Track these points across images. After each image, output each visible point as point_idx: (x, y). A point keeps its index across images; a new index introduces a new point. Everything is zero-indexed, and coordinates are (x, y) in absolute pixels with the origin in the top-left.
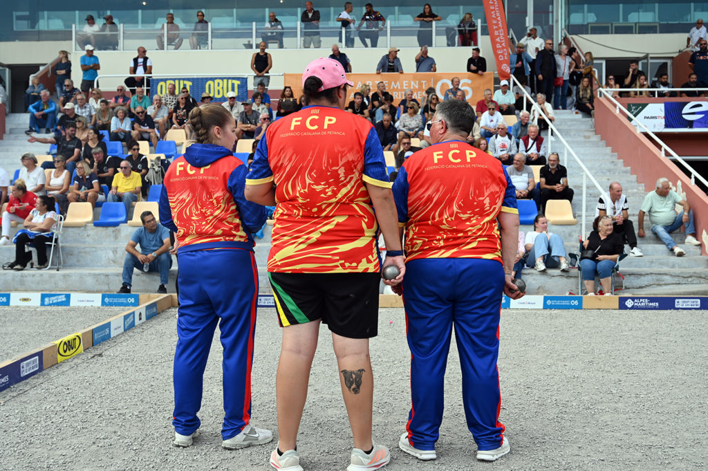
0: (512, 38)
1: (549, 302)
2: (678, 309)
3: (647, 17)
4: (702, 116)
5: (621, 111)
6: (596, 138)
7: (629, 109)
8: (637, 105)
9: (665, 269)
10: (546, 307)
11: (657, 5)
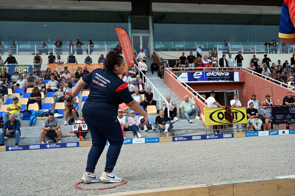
0: (135, 52)
1: (147, 140)
2: (193, 140)
3: (181, 46)
4: (200, 77)
5: (173, 75)
6: (165, 85)
7: (176, 75)
8: (178, 73)
9: (189, 128)
10: (146, 142)
11: (184, 42)
